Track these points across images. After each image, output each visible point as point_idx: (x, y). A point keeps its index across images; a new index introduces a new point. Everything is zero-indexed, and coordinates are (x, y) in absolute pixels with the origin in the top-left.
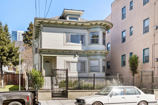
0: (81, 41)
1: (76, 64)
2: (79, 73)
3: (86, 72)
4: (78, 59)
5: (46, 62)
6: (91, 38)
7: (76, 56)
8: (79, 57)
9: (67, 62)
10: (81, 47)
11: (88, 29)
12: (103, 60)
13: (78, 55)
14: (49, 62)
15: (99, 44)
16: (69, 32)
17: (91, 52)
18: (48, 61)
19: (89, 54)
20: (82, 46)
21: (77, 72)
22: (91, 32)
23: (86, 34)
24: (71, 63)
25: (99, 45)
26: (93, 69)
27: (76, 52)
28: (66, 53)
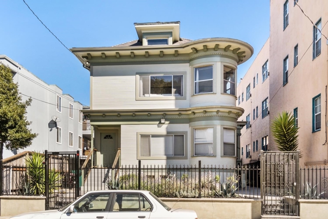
0: (175, 90)
1: (162, 139)
2: (168, 158)
3: (186, 158)
4: (167, 128)
5: (105, 138)
6: (198, 81)
7: (163, 121)
8: (169, 123)
9: (142, 136)
10: (173, 102)
11: (190, 61)
12: (224, 128)
13: (166, 120)
14: (111, 138)
15: (213, 94)
16: (149, 71)
17: (194, 113)
18: (110, 136)
19: (192, 116)
20: (176, 99)
21: (165, 157)
22: (196, 69)
23: (185, 73)
24: (152, 139)
25: (213, 95)
26: (201, 149)
27: (163, 115)
28: (140, 118)
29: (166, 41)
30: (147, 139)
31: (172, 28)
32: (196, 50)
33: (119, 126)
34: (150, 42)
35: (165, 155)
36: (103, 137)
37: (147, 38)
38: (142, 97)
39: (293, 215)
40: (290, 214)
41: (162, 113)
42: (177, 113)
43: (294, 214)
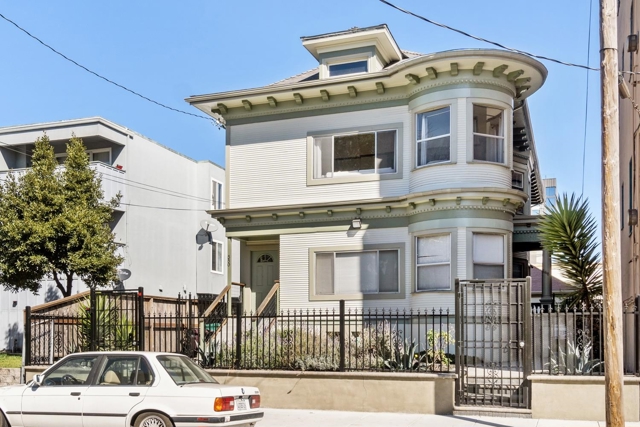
0: (380, 160)
1: (356, 260)
2: (367, 297)
3: (403, 296)
4: (364, 238)
5: (259, 261)
6: (424, 139)
7: (356, 224)
8: (369, 228)
9: (321, 255)
10: (376, 185)
11: (407, 101)
12: (474, 233)
13: (363, 221)
14: (271, 260)
15: (451, 164)
16: (331, 128)
17: (414, 205)
18: (268, 257)
19: (412, 212)
20: (382, 178)
21: (359, 296)
22: (420, 115)
23: (401, 125)
24: (338, 261)
25: (449, 168)
26: (430, 278)
27: (355, 212)
28: (314, 219)
29: (363, 66)
30: (328, 260)
31: (374, 38)
32: (417, 79)
33: (277, 237)
34: (334, 70)
35: (362, 291)
36: (255, 259)
37: (327, 64)
38: (320, 179)
39: (518, 407)
40: (512, 404)
41: (354, 208)
42: (384, 206)
43: (521, 405)
